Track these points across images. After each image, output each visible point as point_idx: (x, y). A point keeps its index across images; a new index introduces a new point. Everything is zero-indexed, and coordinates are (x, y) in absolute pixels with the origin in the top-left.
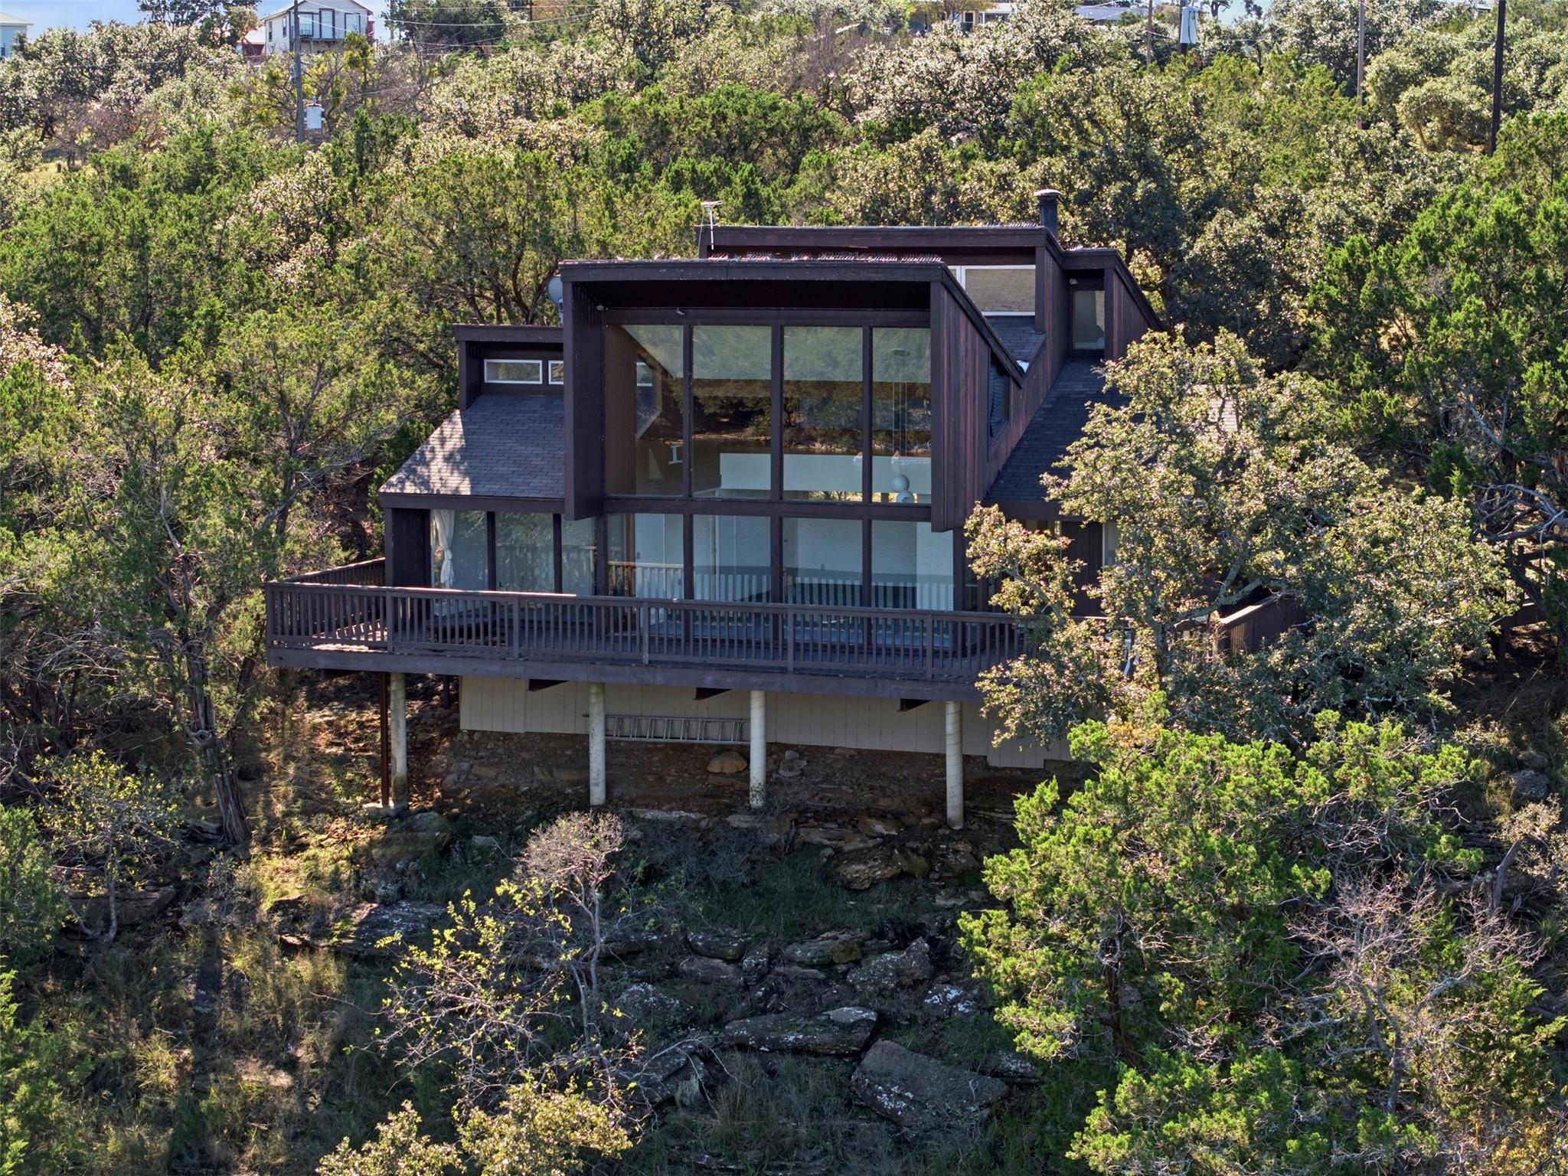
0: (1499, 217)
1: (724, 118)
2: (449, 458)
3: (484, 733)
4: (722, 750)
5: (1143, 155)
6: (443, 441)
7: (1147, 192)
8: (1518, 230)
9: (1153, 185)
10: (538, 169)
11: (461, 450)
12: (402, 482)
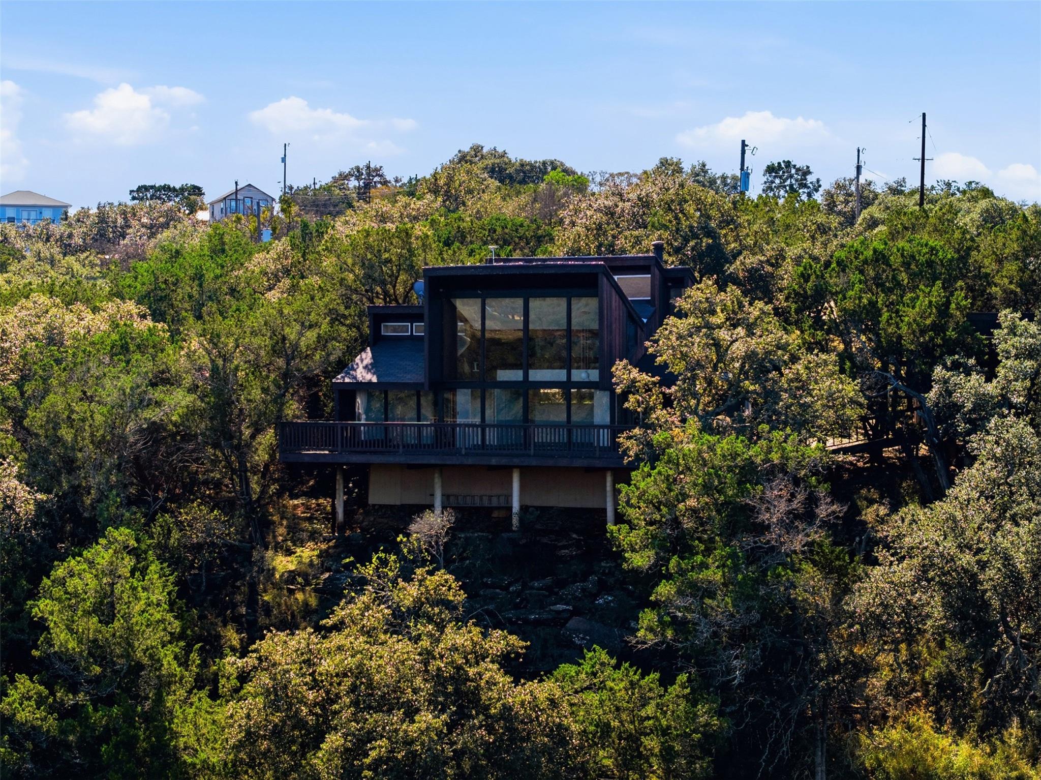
0: (875, 251)
1: (495, 231)
2: (366, 367)
3: (380, 505)
4: (498, 508)
5: (706, 227)
6: (362, 360)
7: (708, 244)
8: (884, 256)
9: (710, 241)
10: (407, 233)
11: (371, 364)
12: (343, 378)
